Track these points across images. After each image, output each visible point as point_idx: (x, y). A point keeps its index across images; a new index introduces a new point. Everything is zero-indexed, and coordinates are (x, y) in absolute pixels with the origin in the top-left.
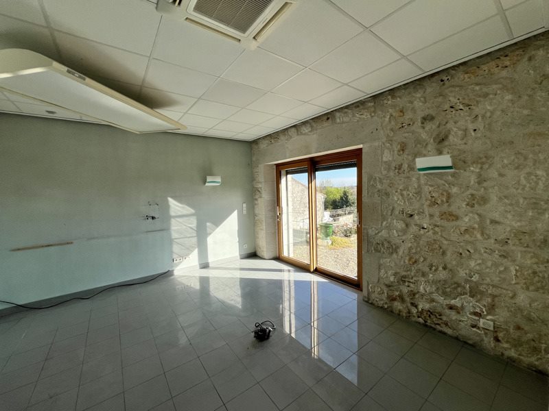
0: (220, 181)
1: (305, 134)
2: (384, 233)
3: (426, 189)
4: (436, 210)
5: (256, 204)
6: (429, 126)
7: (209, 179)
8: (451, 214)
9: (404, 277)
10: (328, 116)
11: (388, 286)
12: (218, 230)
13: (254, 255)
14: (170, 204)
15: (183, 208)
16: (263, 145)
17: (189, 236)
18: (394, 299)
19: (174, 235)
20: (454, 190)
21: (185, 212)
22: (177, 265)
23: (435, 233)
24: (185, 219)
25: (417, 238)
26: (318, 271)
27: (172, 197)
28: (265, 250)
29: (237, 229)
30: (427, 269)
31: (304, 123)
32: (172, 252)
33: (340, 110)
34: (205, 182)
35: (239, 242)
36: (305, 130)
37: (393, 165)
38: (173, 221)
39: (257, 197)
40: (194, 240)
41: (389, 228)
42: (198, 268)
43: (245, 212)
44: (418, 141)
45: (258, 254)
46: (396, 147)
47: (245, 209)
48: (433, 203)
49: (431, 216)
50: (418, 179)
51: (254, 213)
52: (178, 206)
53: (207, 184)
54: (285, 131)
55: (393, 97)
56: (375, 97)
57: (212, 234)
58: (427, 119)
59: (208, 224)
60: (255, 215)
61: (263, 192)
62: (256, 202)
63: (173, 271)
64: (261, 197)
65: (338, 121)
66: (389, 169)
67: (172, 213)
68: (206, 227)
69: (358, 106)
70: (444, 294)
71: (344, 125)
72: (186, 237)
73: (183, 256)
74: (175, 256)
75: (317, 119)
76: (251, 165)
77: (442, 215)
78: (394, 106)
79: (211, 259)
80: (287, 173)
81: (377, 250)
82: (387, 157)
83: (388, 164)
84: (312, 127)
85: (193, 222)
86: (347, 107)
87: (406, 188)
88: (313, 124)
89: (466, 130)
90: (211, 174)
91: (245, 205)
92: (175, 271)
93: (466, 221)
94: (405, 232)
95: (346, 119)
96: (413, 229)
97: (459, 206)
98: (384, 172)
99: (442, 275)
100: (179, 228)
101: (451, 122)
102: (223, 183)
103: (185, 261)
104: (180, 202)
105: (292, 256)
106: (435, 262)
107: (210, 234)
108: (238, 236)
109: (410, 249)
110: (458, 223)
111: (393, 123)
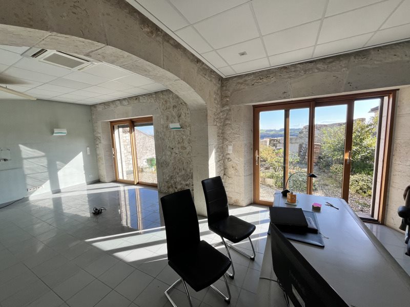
0: (66, 132)
1: (125, 105)
2: (164, 158)
3: (176, 137)
4: (180, 146)
5: (97, 147)
6: (176, 110)
7: (56, 130)
8: (184, 147)
9: (172, 176)
10: (137, 98)
11: (167, 182)
12: (67, 166)
13: (98, 181)
14: (21, 149)
15: (34, 152)
16: (100, 109)
17: (40, 171)
18: (169, 188)
19: (27, 172)
20: (184, 137)
21: (36, 155)
22: (31, 193)
23: (180, 155)
24: (37, 159)
25: (175, 158)
26: (138, 184)
27: (22, 144)
28: (106, 176)
29: (83, 165)
30: (178, 171)
31: (124, 99)
32: (25, 184)
33: (142, 96)
34: (53, 133)
35: (85, 173)
36: (125, 103)
37: (165, 126)
38: (25, 162)
39: (98, 142)
40: (47, 174)
41: (165, 155)
42: (51, 193)
43: (89, 153)
44: (172, 116)
45: (101, 180)
46: (165, 118)
47: (88, 151)
48: (179, 143)
49: (178, 148)
50: (174, 132)
51: (96, 153)
52: (28, 150)
53: (54, 134)
54: (113, 102)
55: (163, 95)
56: (156, 93)
57: (61, 170)
58: (174, 107)
59: (58, 162)
60: (97, 155)
61: (102, 139)
62: (97, 146)
63: (28, 197)
64: (100, 143)
65: (141, 101)
66: (163, 128)
67: (24, 156)
68: (56, 165)
69: (149, 96)
70: (184, 180)
71: (144, 104)
72: (38, 173)
73: (37, 187)
74: (28, 187)
75: (131, 98)
76: (92, 121)
77: (182, 147)
78: (163, 99)
79: (62, 187)
80: (119, 127)
81: (162, 166)
82: (162, 122)
83: (163, 125)
84: (128, 102)
85: (44, 162)
86: (144, 95)
87: (170, 136)
88: (129, 100)
89: (185, 114)
90: (58, 128)
91: (88, 148)
92: (29, 198)
93: (188, 149)
94: (171, 156)
95: (145, 101)
96: (174, 154)
97: (186, 144)
98: (162, 129)
99: (183, 172)
100: (31, 166)
101: (181, 110)
102: (69, 133)
103: (38, 190)
104: (31, 147)
105: (125, 178)
106: (181, 167)
107: (60, 169)
108: (85, 169)
109: (173, 163)
110: (186, 150)
111: (163, 106)
